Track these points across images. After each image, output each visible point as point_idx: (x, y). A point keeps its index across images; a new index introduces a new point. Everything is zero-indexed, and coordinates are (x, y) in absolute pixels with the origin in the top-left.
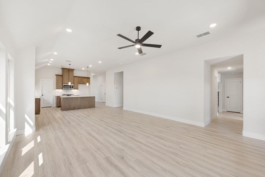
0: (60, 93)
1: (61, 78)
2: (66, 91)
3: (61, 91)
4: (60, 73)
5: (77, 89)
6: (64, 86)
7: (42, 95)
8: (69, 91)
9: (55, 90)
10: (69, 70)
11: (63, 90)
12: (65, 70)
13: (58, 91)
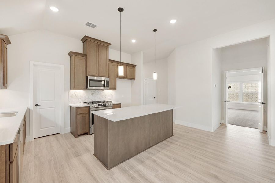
0: (79, 99)
1: (82, 60)
2: (92, 94)
3: (81, 93)
4: (79, 48)
5: (115, 89)
6: (90, 80)
7: (37, 105)
8: (98, 94)
9: (69, 92)
10: (99, 45)
11: (86, 91)
12: (92, 42)
13: (75, 93)
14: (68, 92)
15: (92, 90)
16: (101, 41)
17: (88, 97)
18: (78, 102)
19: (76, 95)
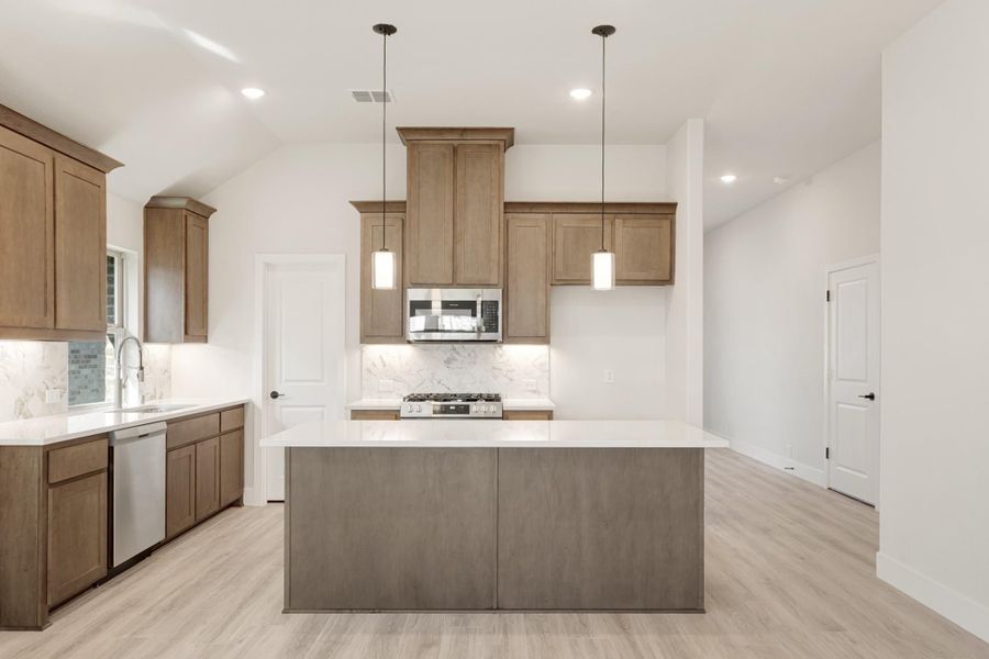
0: (397, 379)
1: (392, 228)
2: (448, 362)
5: (544, 339)
7: (275, 395)
8: (475, 363)
9: (362, 352)
10: (455, 150)
11: (425, 350)
12: (427, 145)
13: (381, 357)
14: (358, 354)
15: (449, 346)
16: (464, 130)
17: (433, 374)
18: (391, 392)
19: (384, 365)
